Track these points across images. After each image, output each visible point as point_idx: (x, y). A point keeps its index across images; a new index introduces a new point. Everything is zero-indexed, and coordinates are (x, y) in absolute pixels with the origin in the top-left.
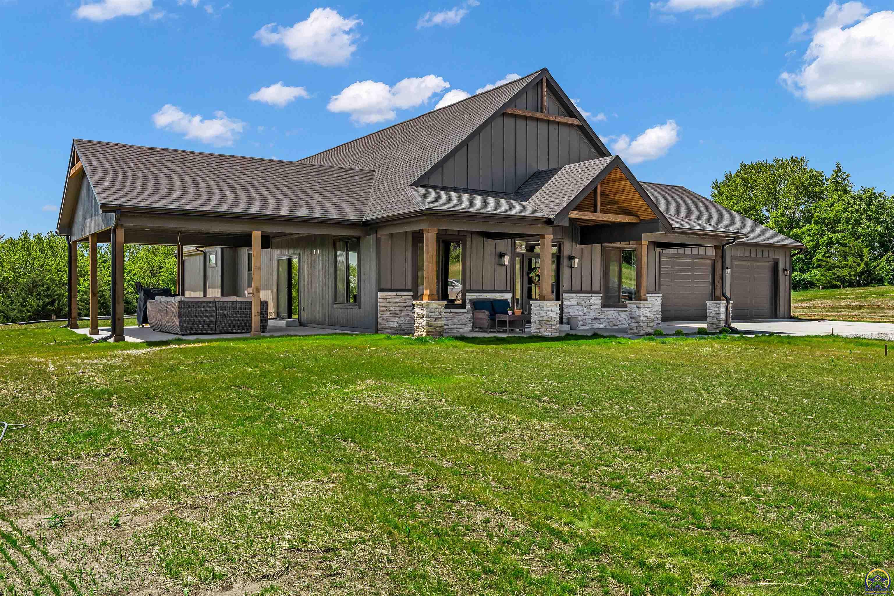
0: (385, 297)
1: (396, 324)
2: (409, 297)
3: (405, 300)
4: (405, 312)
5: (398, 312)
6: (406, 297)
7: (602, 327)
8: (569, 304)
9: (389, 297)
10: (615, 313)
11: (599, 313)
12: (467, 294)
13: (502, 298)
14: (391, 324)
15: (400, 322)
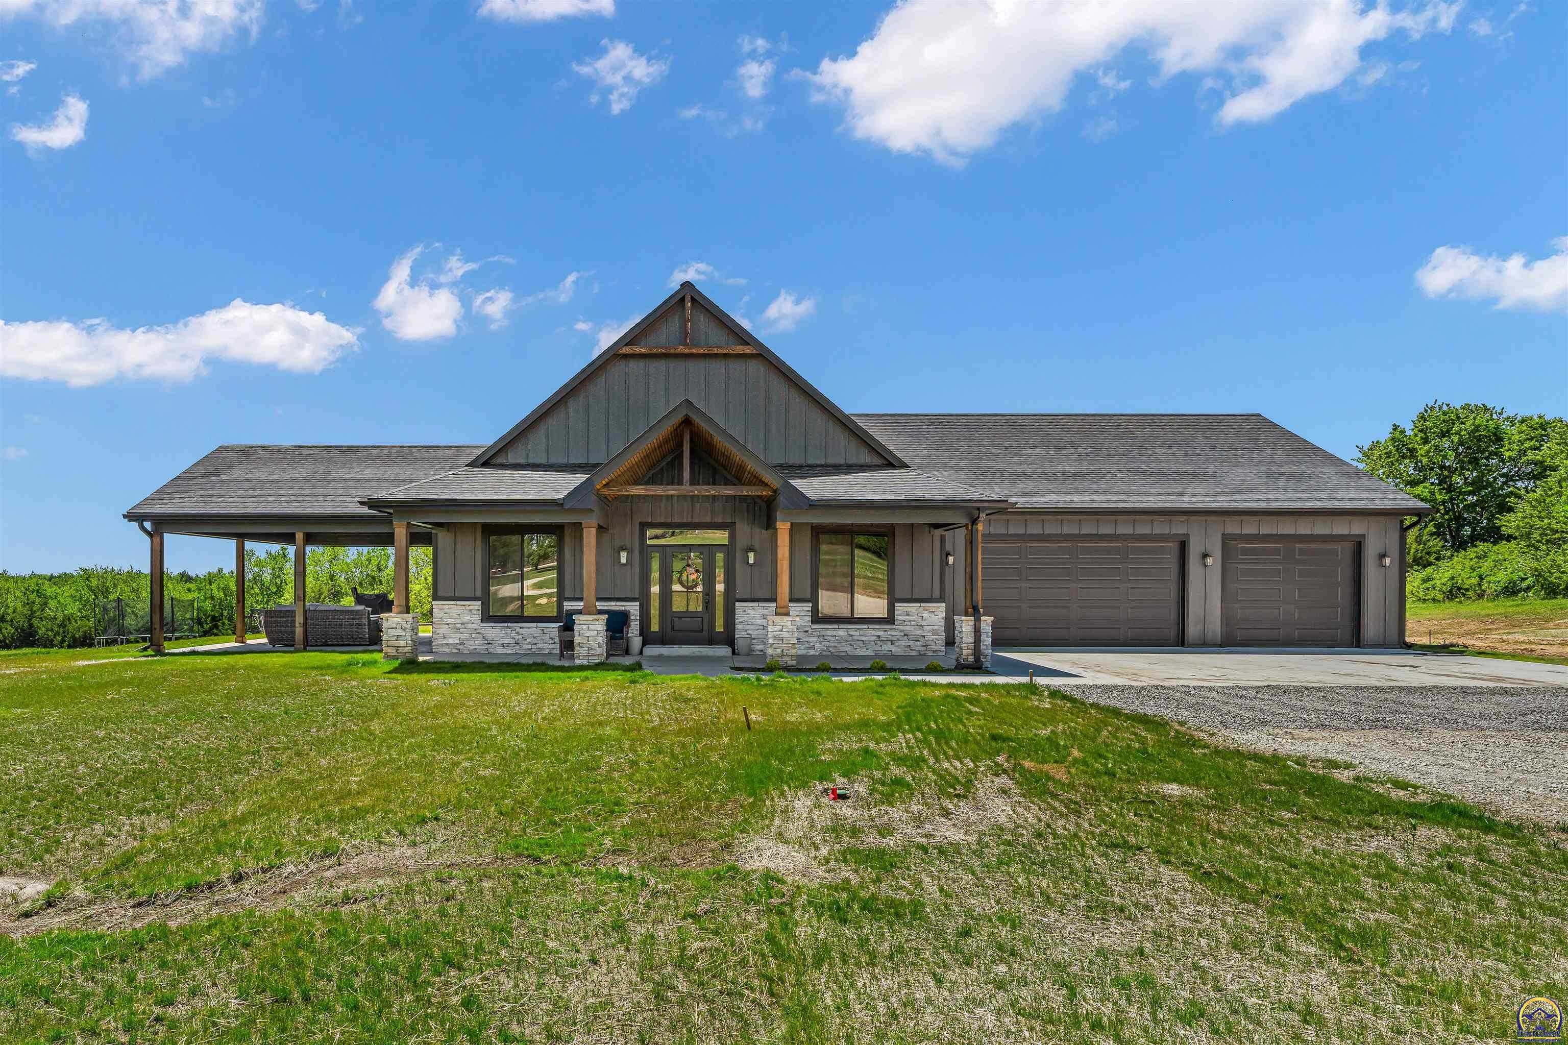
0: (440, 607)
1: (457, 641)
2: (476, 607)
3: (471, 610)
4: (470, 626)
5: (458, 626)
6: (471, 607)
7: (812, 653)
8: (746, 618)
9: (447, 607)
10: (842, 633)
11: (807, 631)
12: (565, 603)
13: (623, 608)
14: (450, 641)
15: (463, 638)
